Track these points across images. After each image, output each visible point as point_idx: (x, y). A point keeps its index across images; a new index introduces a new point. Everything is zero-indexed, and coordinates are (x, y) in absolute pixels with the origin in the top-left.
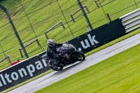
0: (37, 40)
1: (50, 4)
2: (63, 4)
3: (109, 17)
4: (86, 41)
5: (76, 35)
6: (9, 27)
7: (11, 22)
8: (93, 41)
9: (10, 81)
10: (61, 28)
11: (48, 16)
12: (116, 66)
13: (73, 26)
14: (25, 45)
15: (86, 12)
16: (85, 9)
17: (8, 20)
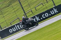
0: (31, 11)
4: (53, 11)
5: (49, 8)
6: (19, 5)
7: (20, 3)
8: (56, 11)
9: (19, 28)
10: (42, 6)
13: (47, 5)
14: (26, 13)
17: (18, 2)
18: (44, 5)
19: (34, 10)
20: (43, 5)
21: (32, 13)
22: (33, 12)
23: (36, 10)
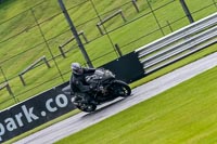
0: (7, 86)
1: (26, 30)
2: (47, 30)
3: (118, 49)
10: (45, 67)
11: (25, 48)
12: (130, 125)
15: (83, 42)
16: (81, 37)
18: (52, 63)
19: (15, 83)
20: (49, 67)
21: (10, 92)
22: (13, 90)
23: (24, 84)
